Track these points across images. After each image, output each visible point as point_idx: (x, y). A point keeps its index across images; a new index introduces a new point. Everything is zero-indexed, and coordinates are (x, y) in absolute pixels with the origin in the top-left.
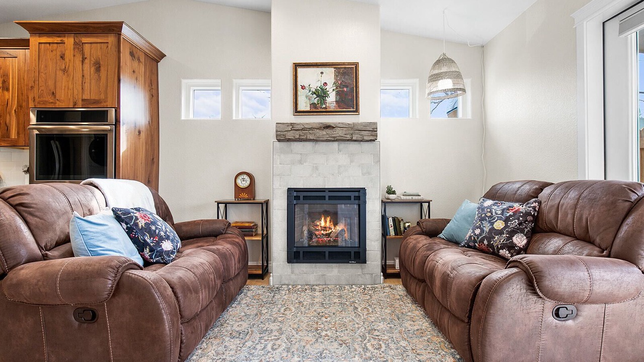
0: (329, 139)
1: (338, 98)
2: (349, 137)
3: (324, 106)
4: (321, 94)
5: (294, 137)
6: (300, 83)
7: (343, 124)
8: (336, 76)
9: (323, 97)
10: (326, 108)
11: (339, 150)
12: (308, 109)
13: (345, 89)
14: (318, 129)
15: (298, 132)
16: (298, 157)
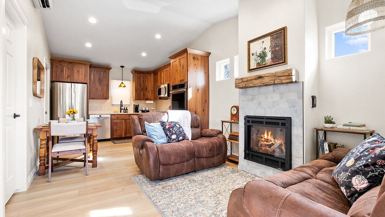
0: (261, 85)
1: (272, 56)
2: (272, 82)
3: (264, 63)
4: (263, 56)
5: (243, 86)
6: (252, 52)
7: (269, 74)
8: (271, 41)
9: (264, 57)
10: (265, 64)
11: (274, 91)
12: (255, 67)
13: (277, 48)
14: (255, 79)
15: (244, 83)
16: (250, 97)
